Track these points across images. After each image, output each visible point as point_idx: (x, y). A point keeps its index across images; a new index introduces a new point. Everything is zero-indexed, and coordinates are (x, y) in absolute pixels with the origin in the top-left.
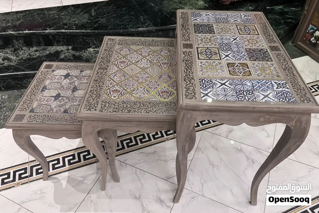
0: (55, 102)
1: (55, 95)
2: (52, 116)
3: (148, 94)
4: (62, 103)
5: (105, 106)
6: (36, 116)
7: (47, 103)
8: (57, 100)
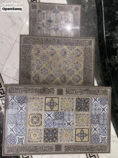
0: (46, 21)
1: (51, 19)
2: (36, 22)
3: (36, 69)
4: (45, 25)
5: (27, 47)
6: (36, 15)
7: (45, 17)
8: (47, 22)
